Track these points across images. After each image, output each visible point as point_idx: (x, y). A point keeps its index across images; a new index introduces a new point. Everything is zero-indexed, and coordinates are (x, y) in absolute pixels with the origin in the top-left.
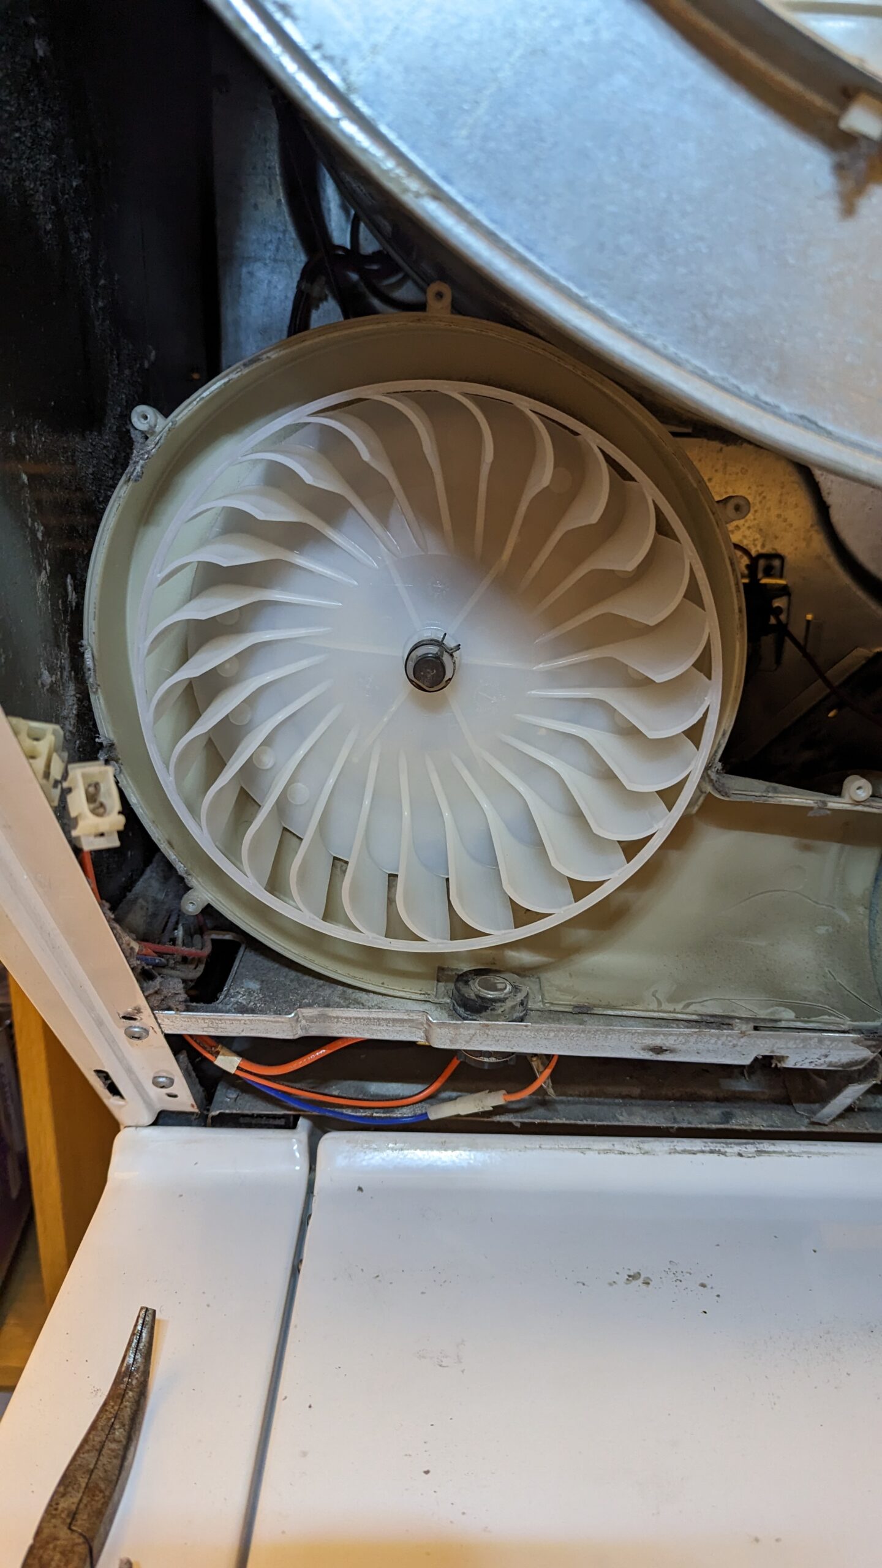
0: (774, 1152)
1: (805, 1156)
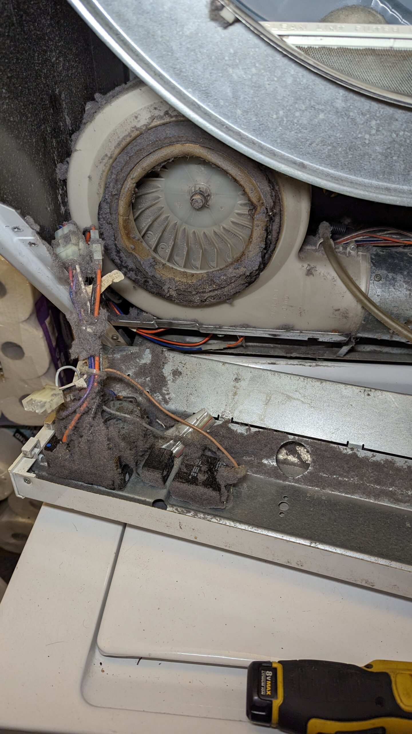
0: (322, 365)
1: (333, 367)
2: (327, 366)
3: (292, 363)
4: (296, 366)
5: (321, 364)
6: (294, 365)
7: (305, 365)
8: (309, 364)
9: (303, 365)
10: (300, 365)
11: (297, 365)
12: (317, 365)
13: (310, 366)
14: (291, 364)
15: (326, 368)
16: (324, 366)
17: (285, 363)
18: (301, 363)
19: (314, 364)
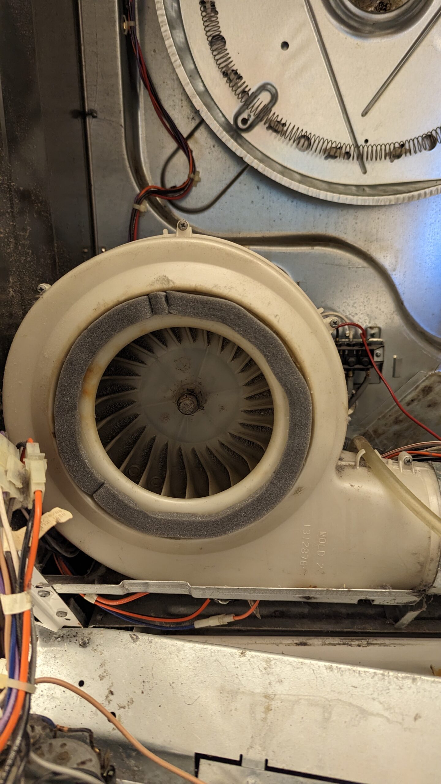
0: (376, 644)
2: (385, 645)
3: (332, 642)
4: (338, 646)
5: (375, 642)
6: (335, 645)
7: (351, 645)
8: (357, 643)
9: (348, 644)
10: (344, 644)
11: (339, 644)
12: (369, 644)
13: (359, 646)
14: (329, 644)
15: (382, 647)
16: (380, 645)
17: (320, 643)
18: (344, 641)
19: (364, 642)
